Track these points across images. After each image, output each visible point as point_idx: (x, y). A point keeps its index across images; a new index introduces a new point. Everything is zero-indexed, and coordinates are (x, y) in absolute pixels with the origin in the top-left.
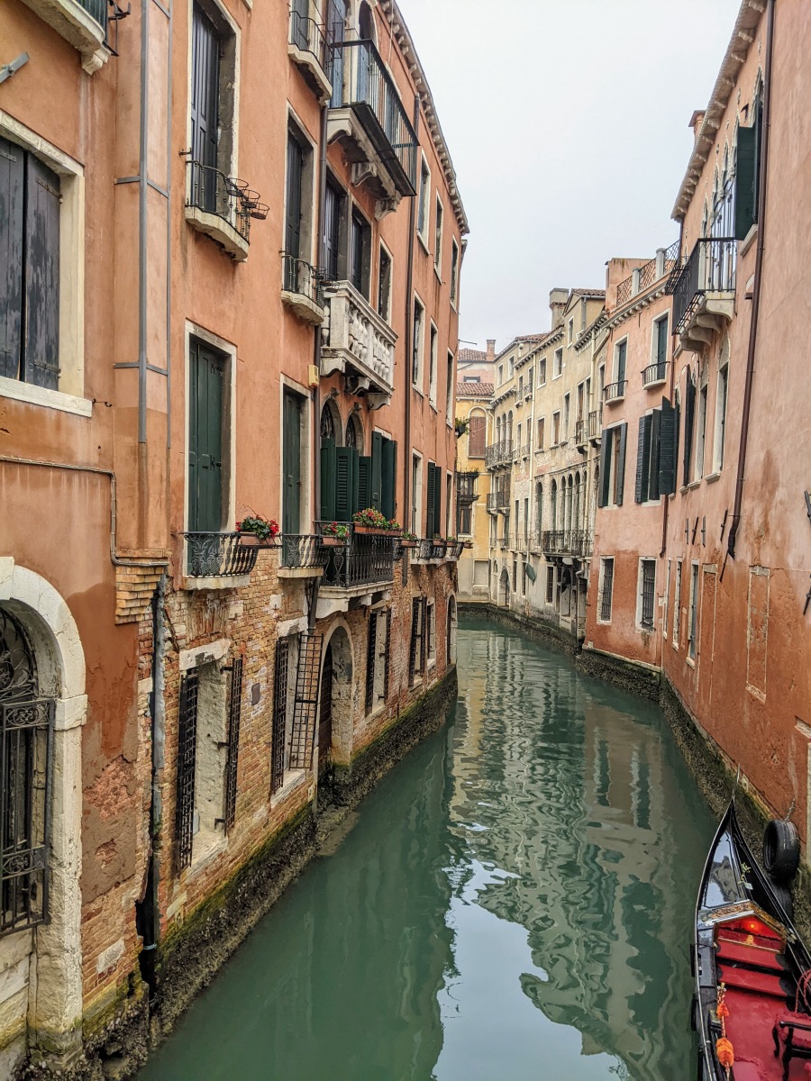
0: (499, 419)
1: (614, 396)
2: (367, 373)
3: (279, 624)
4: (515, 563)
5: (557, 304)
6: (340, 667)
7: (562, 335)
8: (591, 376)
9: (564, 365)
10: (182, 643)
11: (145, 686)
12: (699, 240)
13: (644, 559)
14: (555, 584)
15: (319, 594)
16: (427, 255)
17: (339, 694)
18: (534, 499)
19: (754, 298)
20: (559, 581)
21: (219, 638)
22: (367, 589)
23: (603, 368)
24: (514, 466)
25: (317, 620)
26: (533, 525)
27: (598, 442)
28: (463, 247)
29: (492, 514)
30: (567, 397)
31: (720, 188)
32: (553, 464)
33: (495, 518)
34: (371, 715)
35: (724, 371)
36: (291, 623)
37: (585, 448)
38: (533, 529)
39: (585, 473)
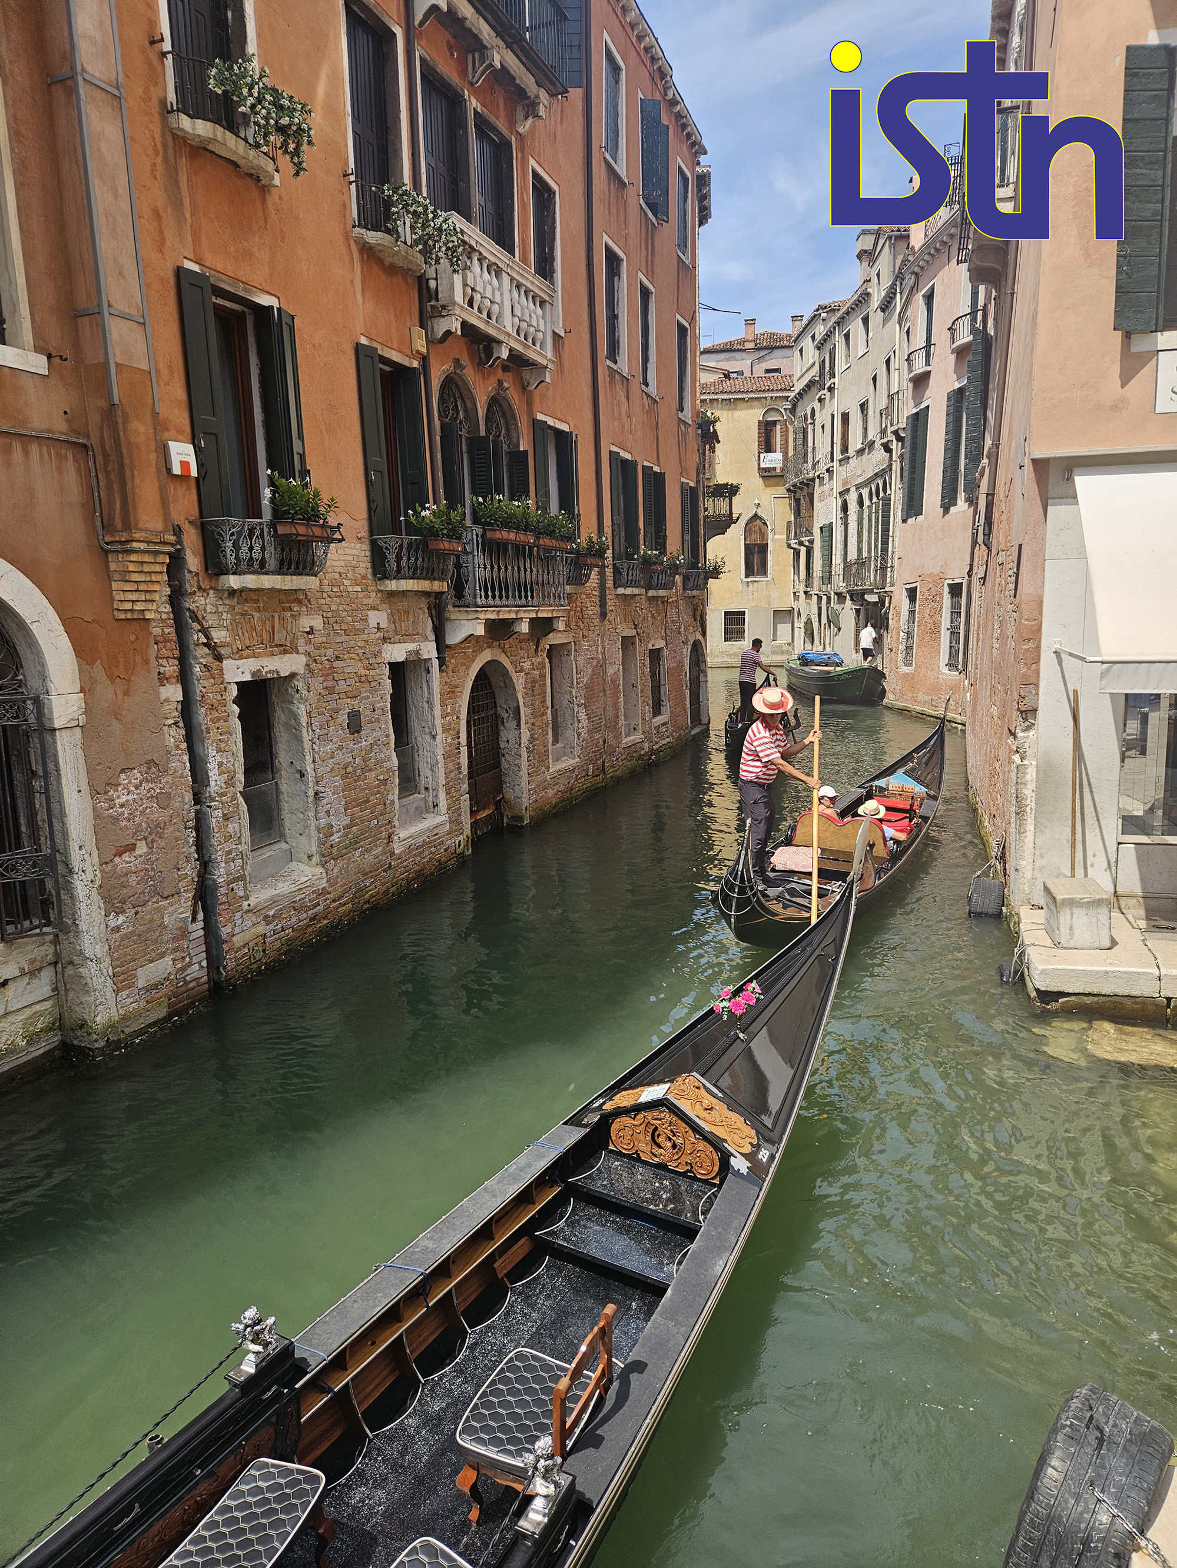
1: (919, 367)
2: (502, 337)
3: (387, 645)
4: (820, 608)
5: (866, 252)
6: (507, 711)
7: (868, 294)
8: (897, 345)
9: (871, 335)
10: (223, 651)
11: (172, 692)
13: (950, 582)
15: (447, 615)
16: (624, 185)
17: (507, 741)
18: (840, 522)
21: (286, 652)
22: (516, 612)
24: (817, 481)
25: (448, 644)
27: (903, 434)
29: (793, 549)
30: (874, 379)
32: (860, 473)
33: (798, 553)
34: (556, 769)
36: (411, 646)
37: (890, 445)
39: (891, 477)
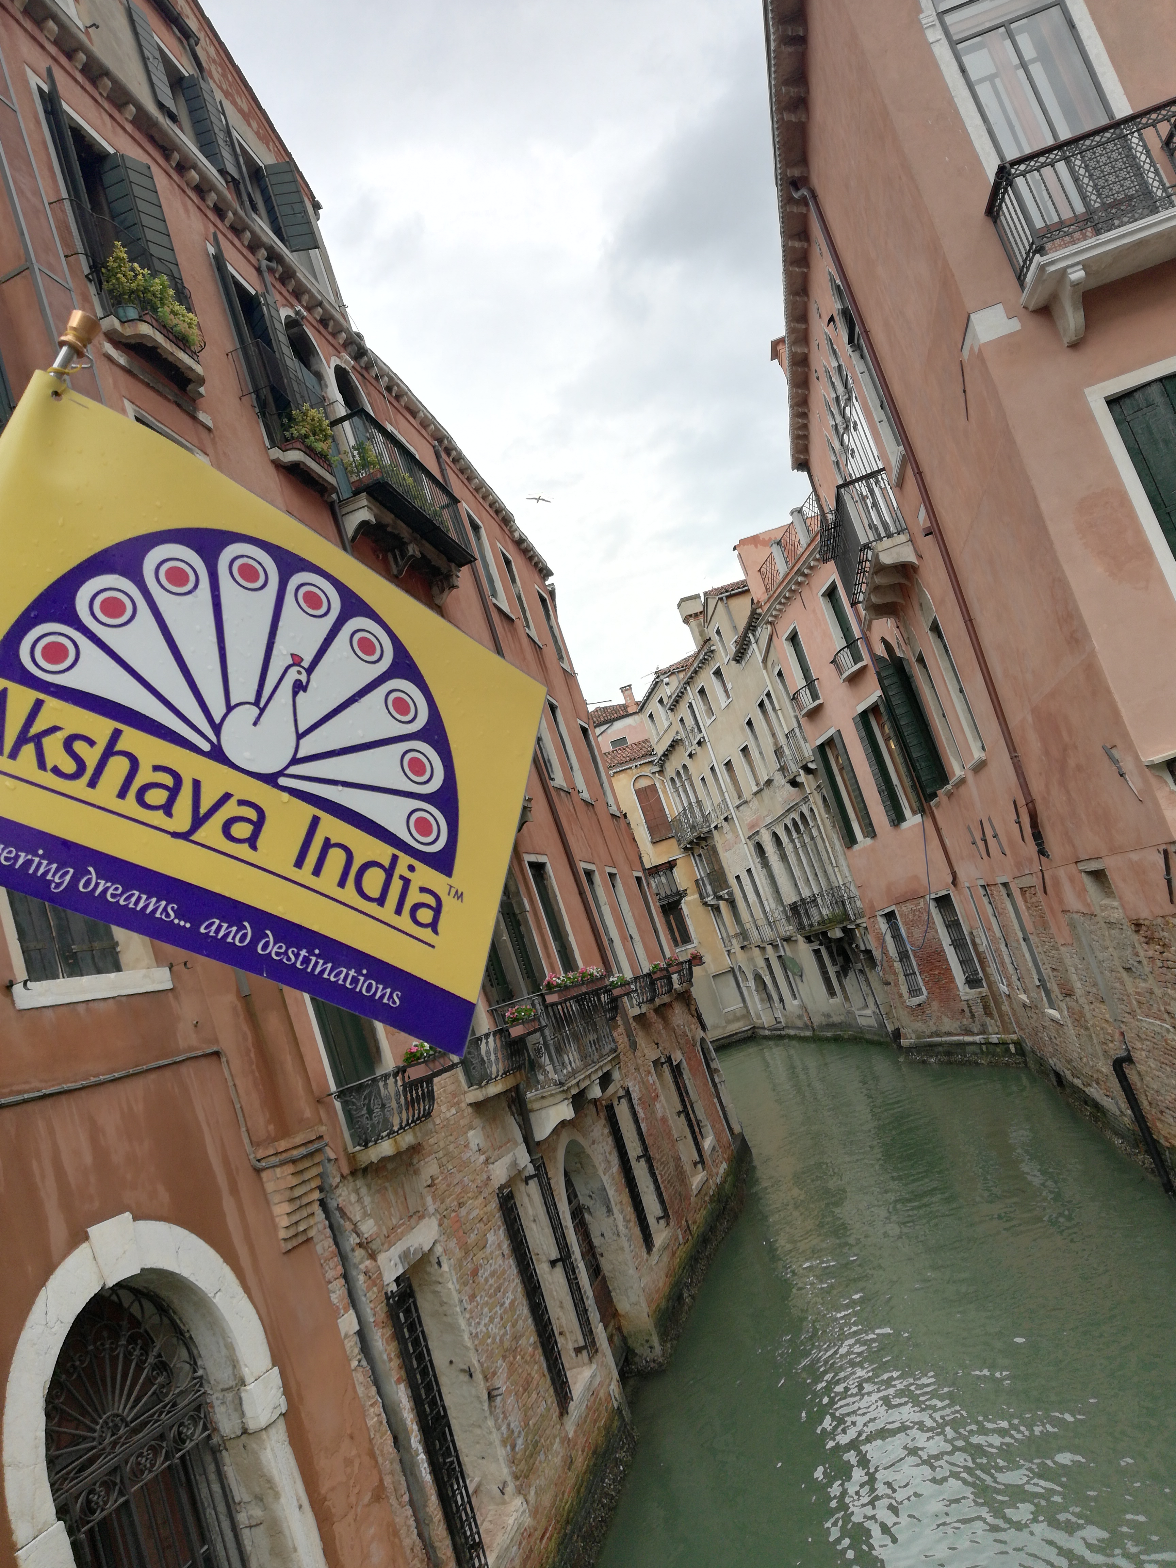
0: (672, 779)
1: (808, 703)
3: (491, 1167)
4: (767, 960)
5: (691, 616)
6: (591, 1197)
7: (712, 651)
8: (770, 688)
9: (729, 686)
10: (374, 1246)
11: (348, 1323)
12: (839, 487)
13: (933, 896)
14: (832, 971)
15: (529, 1106)
16: (513, 620)
17: (602, 1235)
18: (759, 866)
19: (934, 531)
20: (834, 963)
21: (422, 1217)
22: (589, 1076)
23: (780, 674)
24: (715, 832)
25: (538, 1143)
26: (771, 901)
27: (812, 766)
28: (552, 594)
29: (712, 906)
30: (749, 723)
31: (839, 419)
32: (766, 813)
33: (716, 909)
34: (654, 1250)
35: (935, 628)
36: (507, 1160)
37: (798, 779)
38: (773, 906)
39: (812, 810)
